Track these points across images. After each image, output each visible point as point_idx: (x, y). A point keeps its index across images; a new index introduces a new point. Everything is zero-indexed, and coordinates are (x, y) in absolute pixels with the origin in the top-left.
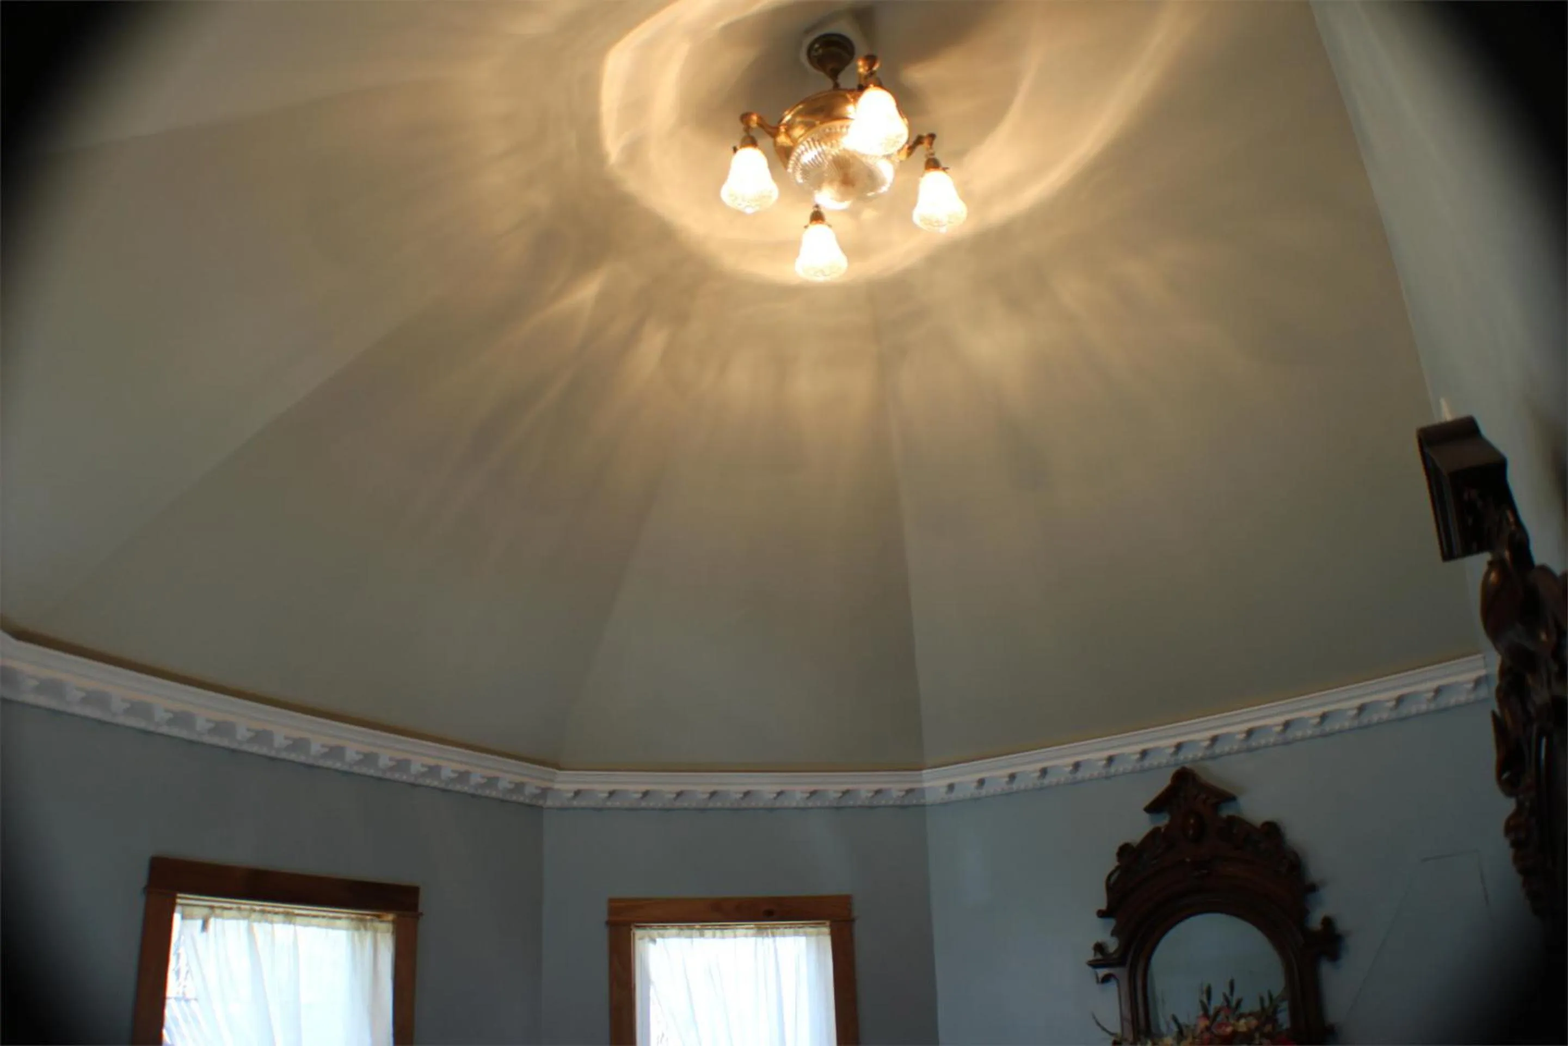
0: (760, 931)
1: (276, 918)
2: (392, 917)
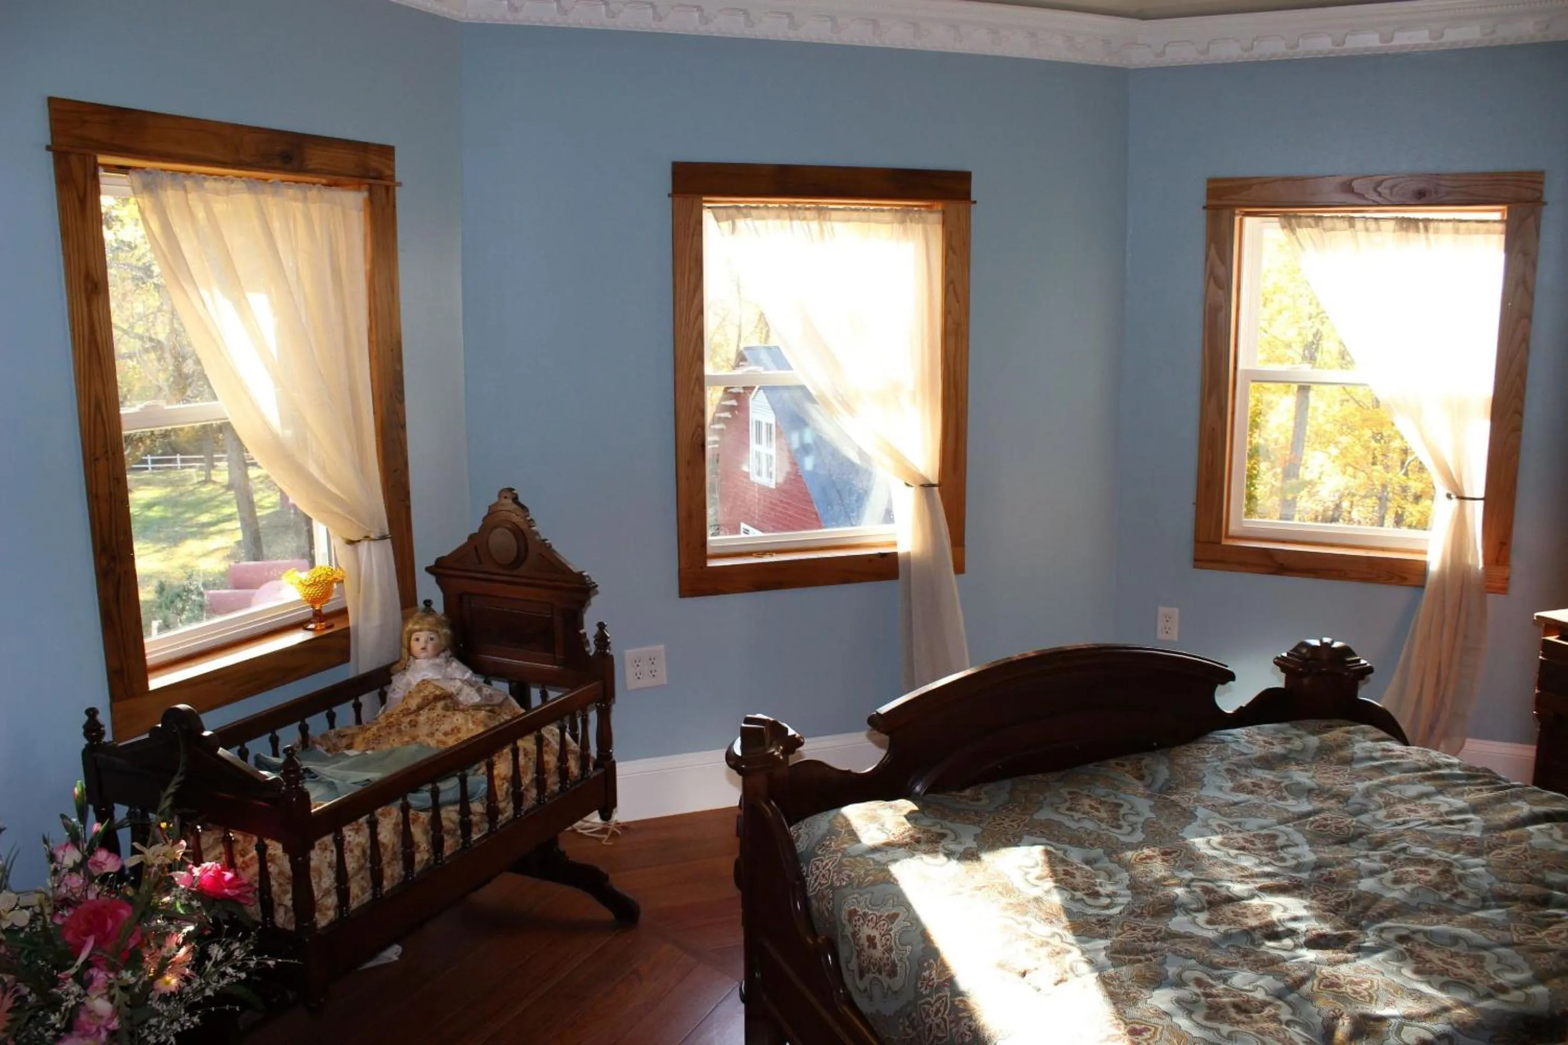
2: (939, 206)
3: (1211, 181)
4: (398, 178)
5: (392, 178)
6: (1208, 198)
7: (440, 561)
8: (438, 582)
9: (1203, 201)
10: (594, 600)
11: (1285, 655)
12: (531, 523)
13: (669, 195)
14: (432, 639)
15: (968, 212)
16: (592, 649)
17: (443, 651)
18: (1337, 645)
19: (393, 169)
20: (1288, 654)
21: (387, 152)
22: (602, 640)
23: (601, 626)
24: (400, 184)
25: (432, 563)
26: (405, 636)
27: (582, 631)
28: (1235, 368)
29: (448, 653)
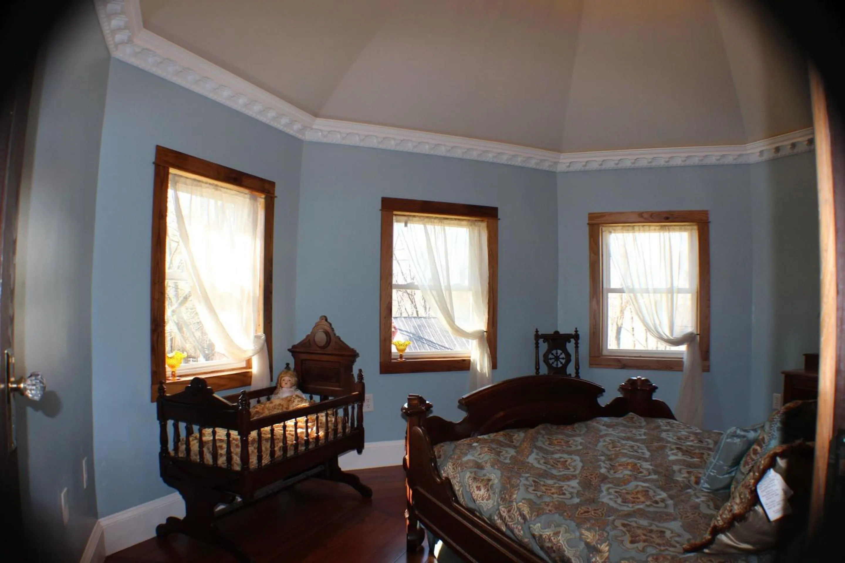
0: (663, 228)
1: (436, 221)
2: (486, 220)
3: (589, 214)
4: (276, 194)
5: (273, 194)
6: (589, 220)
7: (294, 347)
8: (292, 355)
9: (587, 222)
10: (358, 359)
11: (624, 384)
12: (333, 330)
13: (380, 210)
14: (290, 380)
15: (497, 223)
16: (356, 380)
17: (293, 386)
18: (643, 378)
19: (274, 190)
20: (625, 383)
21: (273, 184)
22: (361, 377)
23: (360, 371)
24: (276, 197)
25: (290, 347)
26: (280, 379)
27: (352, 373)
28: (602, 287)
29: (295, 387)
